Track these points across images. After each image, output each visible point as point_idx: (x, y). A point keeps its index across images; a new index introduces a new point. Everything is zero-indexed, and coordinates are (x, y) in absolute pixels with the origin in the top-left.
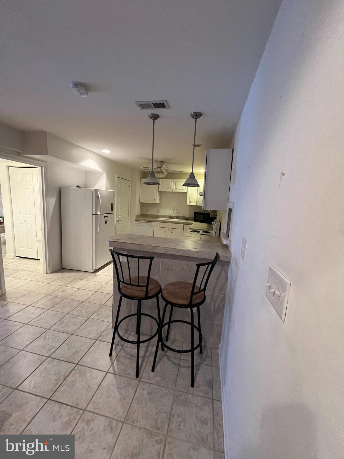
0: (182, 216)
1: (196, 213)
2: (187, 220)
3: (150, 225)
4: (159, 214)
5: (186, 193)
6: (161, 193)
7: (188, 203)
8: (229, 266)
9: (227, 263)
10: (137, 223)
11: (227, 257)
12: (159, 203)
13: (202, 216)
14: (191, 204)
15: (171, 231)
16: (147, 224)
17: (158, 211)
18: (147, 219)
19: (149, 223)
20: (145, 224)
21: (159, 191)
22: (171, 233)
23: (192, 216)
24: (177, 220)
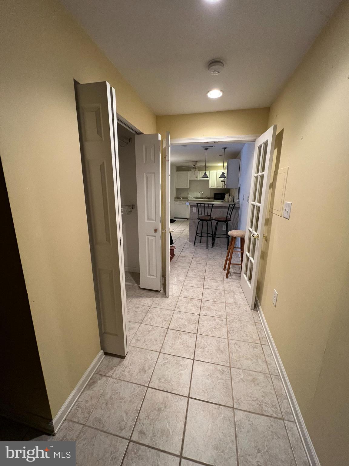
0: (205, 196)
1: (215, 194)
2: (209, 199)
3: (185, 204)
5: (209, 180)
6: (190, 181)
7: (210, 187)
8: (239, 209)
9: (239, 208)
10: (175, 203)
11: (238, 205)
12: (189, 188)
13: (220, 195)
14: (212, 188)
17: (188, 194)
20: (181, 203)
21: (189, 180)
23: (213, 195)
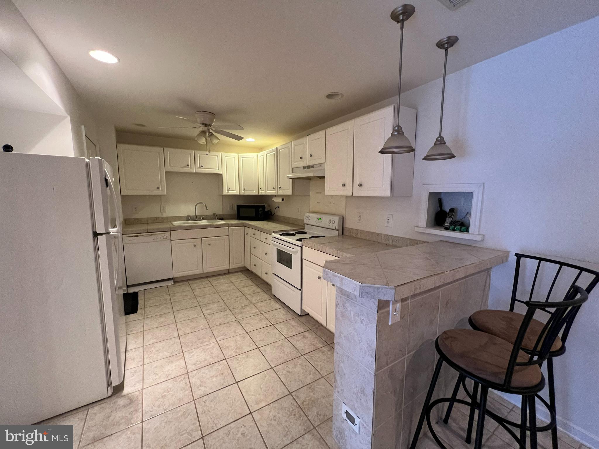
0: (212, 214)
1: (239, 207)
2: (222, 219)
3: (162, 239)
4: (165, 215)
5: (221, 175)
6: (170, 175)
7: (225, 192)
12: (164, 193)
13: (254, 209)
14: (231, 193)
15: (207, 243)
16: (154, 237)
17: (163, 210)
18: (151, 227)
19: (158, 236)
20: (150, 239)
21: (166, 172)
22: (207, 245)
23: (233, 211)
24: (205, 222)
